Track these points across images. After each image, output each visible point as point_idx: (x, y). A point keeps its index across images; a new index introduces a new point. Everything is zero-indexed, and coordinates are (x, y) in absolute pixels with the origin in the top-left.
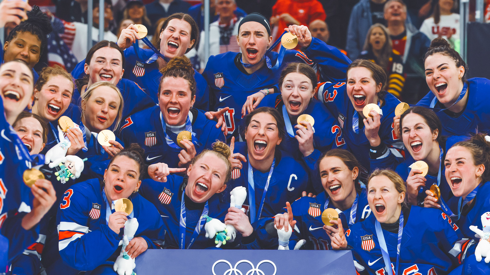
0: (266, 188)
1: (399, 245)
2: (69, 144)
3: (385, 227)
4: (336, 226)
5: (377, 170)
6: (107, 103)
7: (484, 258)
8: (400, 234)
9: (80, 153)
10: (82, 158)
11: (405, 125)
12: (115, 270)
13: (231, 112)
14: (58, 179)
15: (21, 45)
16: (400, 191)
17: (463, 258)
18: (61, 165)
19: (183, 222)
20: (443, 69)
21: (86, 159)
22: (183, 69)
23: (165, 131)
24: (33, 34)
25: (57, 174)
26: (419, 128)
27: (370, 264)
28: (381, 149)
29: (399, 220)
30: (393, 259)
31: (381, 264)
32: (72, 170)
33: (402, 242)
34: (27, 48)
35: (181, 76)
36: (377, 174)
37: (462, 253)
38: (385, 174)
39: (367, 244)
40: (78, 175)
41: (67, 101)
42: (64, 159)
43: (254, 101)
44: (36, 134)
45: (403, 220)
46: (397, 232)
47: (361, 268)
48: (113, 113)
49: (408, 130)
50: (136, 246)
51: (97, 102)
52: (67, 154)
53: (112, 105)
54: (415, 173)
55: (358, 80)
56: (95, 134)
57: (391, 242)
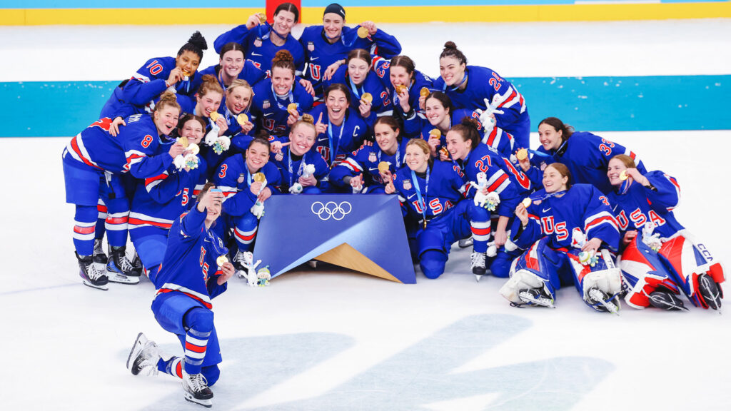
0: (340, 137)
1: (427, 187)
2: (219, 129)
3: (418, 174)
4: (387, 173)
5: (411, 140)
6: (242, 98)
7: (480, 203)
8: (427, 179)
9: (226, 134)
10: (228, 136)
11: (428, 105)
12: (252, 211)
13: (318, 68)
14: (216, 152)
15: (187, 60)
16: (426, 153)
17: (467, 194)
18: (216, 143)
19: (291, 170)
20: (451, 68)
21: (231, 136)
22: (287, 60)
23: (276, 99)
24: (194, 52)
25: (214, 149)
26: (436, 108)
27: (409, 198)
28: (410, 113)
29: (426, 171)
30: (423, 195)
31: (416, 198)
32: (224, 146)
33: (429, 184)
34: (190, 62)
35: (286, 67)
36: (412, 143)
37: (466, 191)
38: (417, 143)
39: (407, 186)
40: (228, 148)
41: (218, 106)
42: (217, 139)
43: (332, 71)
44: (197, 130)
45: (428, 171)
46: (425, 178)
47: (403, 200)
48: (246, 103)
49: (429, 109)
50: (264, 195)
51: (237, 97)
52: (219, 136)
53: (245, 99)
54: (433, 138)
55: (397, 75)
56: (235, 116)
57: (422, 185)
